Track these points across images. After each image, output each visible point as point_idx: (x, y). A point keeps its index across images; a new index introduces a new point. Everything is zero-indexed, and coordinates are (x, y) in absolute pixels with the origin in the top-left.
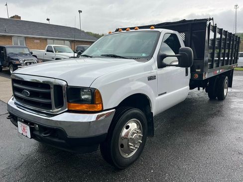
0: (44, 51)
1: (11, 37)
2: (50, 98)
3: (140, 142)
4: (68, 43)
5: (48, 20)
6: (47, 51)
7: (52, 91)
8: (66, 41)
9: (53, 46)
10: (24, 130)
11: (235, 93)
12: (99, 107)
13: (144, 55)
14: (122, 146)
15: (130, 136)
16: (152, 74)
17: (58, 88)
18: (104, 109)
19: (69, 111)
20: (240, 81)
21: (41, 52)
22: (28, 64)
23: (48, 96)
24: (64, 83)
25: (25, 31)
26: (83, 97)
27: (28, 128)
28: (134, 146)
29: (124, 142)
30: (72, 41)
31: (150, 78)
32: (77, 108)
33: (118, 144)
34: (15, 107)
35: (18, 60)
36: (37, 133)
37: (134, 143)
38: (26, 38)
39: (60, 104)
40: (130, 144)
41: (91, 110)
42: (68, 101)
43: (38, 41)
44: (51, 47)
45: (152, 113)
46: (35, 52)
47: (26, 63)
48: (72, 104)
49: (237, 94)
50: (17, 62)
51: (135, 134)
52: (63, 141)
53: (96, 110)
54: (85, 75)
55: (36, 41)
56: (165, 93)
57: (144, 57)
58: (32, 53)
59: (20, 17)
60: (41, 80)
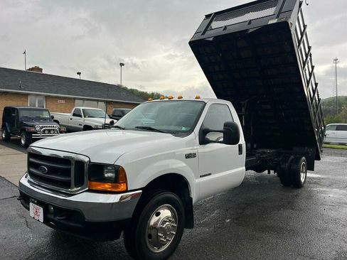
0: (70, 115)
1: (27, 95)
2: (69, 176)
3: (173, 234)
4: (103, 104)
5: (79, 73)
6: (74, 115)
7: (73, 168)
8: (100, 103)
9: (81, 108)
10: (36, 212)
11: (319, 179)
12: (123, 187)
13: (184, 129)
14: (150, 236)
15: (159, 225)
16: (192, 152)
17: (80, 164)
18: (129, 189)
19: (90, 191)
20: (332, 163)
21: (65, 117)
22: (46, 132)
23: (67, 173)
24: (87, 159)
25: (46, 88)
26: (106, 175)
27: (41, 210)
28: (165, 238)
29: (153, 233)
30: (107, 103)
31: (188, 156)
32: (99, 188)
33: (144, 234)
34: (28, 185)
35: (33, 126)
36: (51, 217)
37: (165, 234)
38: (47, 97)
39: (80, 183)
40: (160, 234)
41: (114, 190)
42: (90, 180)
43: (63, 102)
44: (80, 110)
45: (191, 199)
46: (58, 116)
47: (44, 131)
48: (94, 183)
49: (322, 181)
50: (33, 130)
51: (167, 223)
52: (80, 226)
53: (120, 190)
54: (109, 151)
55: (60, 101)
56: (210, 174)
57: (183, 132)
58: (53, 117)
59: (41, 70)
60: (62, 155)
